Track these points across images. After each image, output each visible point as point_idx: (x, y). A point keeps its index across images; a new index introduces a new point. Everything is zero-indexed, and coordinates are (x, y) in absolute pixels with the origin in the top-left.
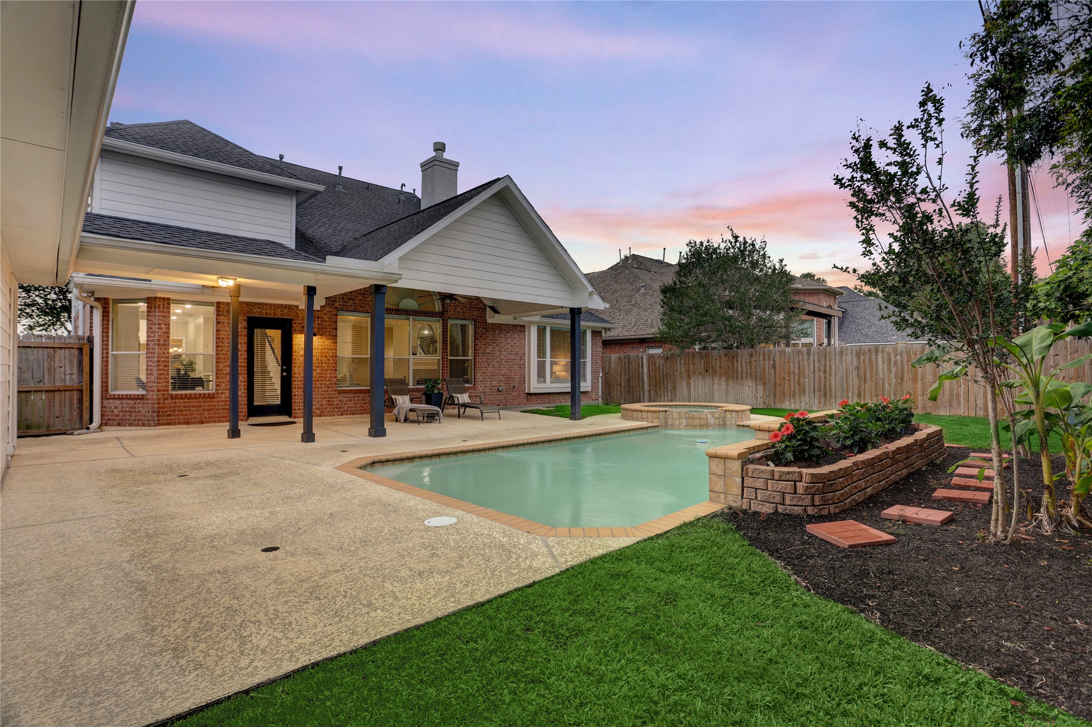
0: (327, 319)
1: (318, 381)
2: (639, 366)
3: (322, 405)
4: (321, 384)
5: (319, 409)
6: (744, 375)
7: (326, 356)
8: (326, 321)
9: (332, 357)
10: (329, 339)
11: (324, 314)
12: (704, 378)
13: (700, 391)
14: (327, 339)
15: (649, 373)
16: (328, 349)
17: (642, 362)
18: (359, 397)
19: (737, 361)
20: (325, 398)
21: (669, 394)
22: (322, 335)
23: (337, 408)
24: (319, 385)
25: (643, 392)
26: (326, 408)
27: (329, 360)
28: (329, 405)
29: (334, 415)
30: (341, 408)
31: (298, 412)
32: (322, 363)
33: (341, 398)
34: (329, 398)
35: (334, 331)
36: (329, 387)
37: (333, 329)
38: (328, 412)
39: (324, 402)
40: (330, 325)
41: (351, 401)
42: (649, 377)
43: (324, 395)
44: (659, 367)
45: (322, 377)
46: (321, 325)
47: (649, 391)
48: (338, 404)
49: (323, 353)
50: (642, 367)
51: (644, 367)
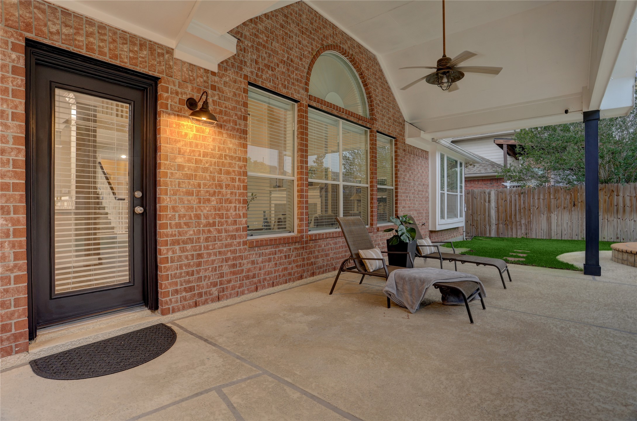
0: (230, 95)
1: (214, 224)
2: (485, 201)
3: (222, 275)
4: (219, 231)
5: (215, 285)
6: (628, 209)
7: (228, 173)
8: (227, 99)
9: (240, 174)
10: (234, 137)
11: (225, 83)
12: (570, 211)
13: (565, 225)
14: (230, 136)
15: (497, 207)
16: (232, 157)
17: (489, 197)
18: (281, 251)
19: (618, 195)
20: (227, 260)
21: (523, 227)
22: (220, 126)
23: (247, 277)
24: (215, 233)
25: (490, 226)
26: (229, 281)
27: (233, 180)
28: (234, 273)
29: (243, 293)
30: (254, 277)
31: (173, 298)
32: (221, 186)
33: (253, 258)
34: (235, 259)
35: (242, 122)
36: (233, 237)
37: (240, 118)
38: (233, 288)
39: (226, 269)
40: (234, 108)
41: (270, 260)
42: (498, 211)
43: (225, 253)
44: (511, 202)
45: (221, 216)
46: (219, 104)
47: (497, 225)
48: (249, 270)
49: (223, 164)
50: (489, 201)
51: (492, 202)
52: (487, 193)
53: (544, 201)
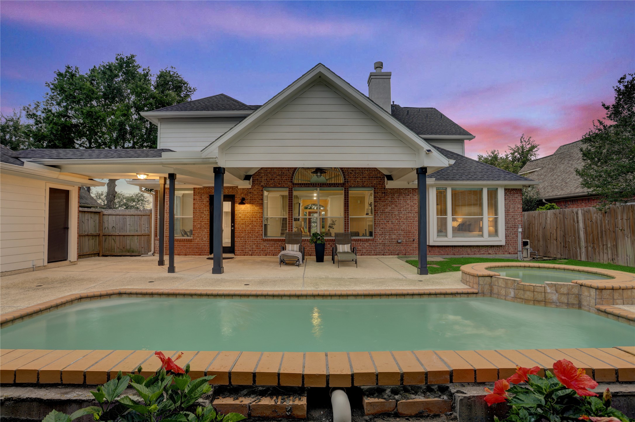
0: (256, 193)
1: (250, 233)
2: (574, 221)
3: (253, 248)
4: (252, 235)
5: (250, 251)
7: (255, 217)
8: (255, 195)
9: (260, 217)
10: (257, 206)
11: (254, 190)
14: (256, 206)
15: (585, 228)
16: (257, 213)
17: (577, 217)
18: (278, 244)
20: (255, 244)
21: (610, 252)
22: (253, 204)
23: (262, 251)
24: (251, 236)
25: (580, 249)
26: (256, 251)
27: (257, 219)
28: (257, 248)
29: (260, 255)
30: (265, 251)
31: (238, 252)
32: (253, 222)
33: (265, 244)
34: (257, 244)
35: (261, 201)
36: (257, 237)
37: (260, 200)
38: (257, 253)
39: (254, 247)
40: (258, 197)
41: (272, 246)
42: (586, 233)
43: (254, 242)
44: (596, 222)
45: (253, 231)
46: (252, 197)
47: (586, 247)
48: (263, 248)
49: (254, 215)
50: (578, 222)
51: (580, 222)
52: (575, 213)
53: (627, 222)
